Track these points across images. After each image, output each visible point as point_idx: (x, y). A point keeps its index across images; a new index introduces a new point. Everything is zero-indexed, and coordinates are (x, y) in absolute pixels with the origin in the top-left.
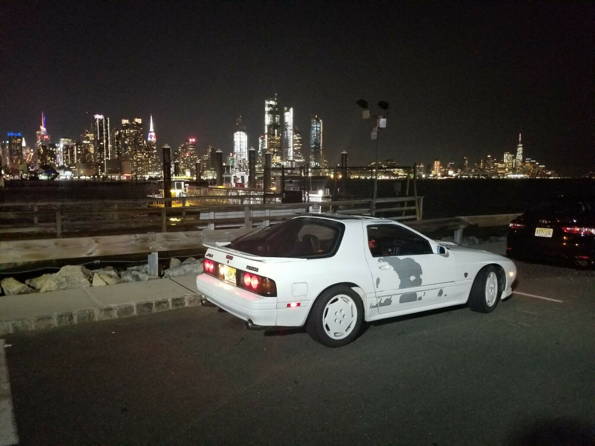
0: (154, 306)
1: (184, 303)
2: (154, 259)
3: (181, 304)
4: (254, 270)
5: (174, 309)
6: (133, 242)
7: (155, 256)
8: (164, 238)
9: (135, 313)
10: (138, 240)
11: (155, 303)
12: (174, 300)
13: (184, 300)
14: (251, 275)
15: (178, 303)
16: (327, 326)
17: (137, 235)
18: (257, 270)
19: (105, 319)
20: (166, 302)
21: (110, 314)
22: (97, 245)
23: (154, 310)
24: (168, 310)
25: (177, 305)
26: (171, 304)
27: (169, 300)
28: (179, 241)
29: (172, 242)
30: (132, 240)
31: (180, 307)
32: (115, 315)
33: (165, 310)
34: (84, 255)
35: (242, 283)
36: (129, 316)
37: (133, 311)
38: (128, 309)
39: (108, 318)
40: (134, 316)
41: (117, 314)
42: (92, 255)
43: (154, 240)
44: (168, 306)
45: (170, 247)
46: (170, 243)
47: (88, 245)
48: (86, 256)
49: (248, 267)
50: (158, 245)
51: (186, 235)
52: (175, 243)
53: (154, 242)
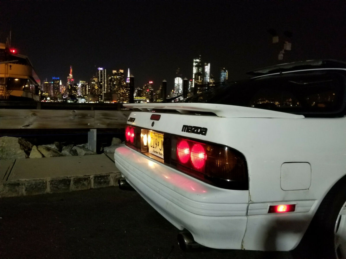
0: (72, 182)
1: (109, 181)
2: (93, 135)
3: (105, 182)
4: (197, 133)
5: (96, 187)
6: (72, 118)
7: (93, 132)
8: (103, 115)
9: (48, 190)
10: (76, 115)
11: (74, 180)
12: (96, 177)
13: (109, 177)
14: (191, 143)
15: (102, 180)
16: (339, 250)
17: (75, 111)
18: (204, 131)
19: (10, 196)
20: (87, 179)
21: (16, 191)
22: (34, 117)
23: (73, 187)
24: (89, 188)
25: (100, 183)
26: (92, 181)
27: (92, 177)
28: (116, 120)
29: (110, 120)
30: (70, 115)
31: (104, 186)
32: (23, 191)
33: (85, 188)
34: (21, 127)
35: (173, 157)
36: (41, 193)
37: (46, 188)
38: (39, 185)
39: (14, 195)
40: (48, 194)
41: (25, 191)
42: (29, 128)
43: (92, 117)
44: (89, 183)
45: (108, 124)
46: (108, 121)
47: (25, 117)
48: (23, 128)
49: (186, 128)
50: (97, 122)
51: (124, 115)
52: (113, 121)
53: (92, 119)
